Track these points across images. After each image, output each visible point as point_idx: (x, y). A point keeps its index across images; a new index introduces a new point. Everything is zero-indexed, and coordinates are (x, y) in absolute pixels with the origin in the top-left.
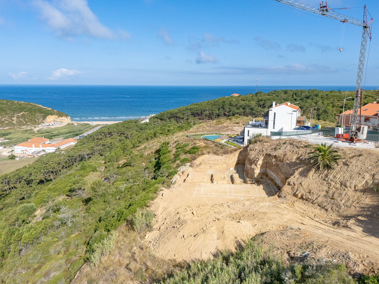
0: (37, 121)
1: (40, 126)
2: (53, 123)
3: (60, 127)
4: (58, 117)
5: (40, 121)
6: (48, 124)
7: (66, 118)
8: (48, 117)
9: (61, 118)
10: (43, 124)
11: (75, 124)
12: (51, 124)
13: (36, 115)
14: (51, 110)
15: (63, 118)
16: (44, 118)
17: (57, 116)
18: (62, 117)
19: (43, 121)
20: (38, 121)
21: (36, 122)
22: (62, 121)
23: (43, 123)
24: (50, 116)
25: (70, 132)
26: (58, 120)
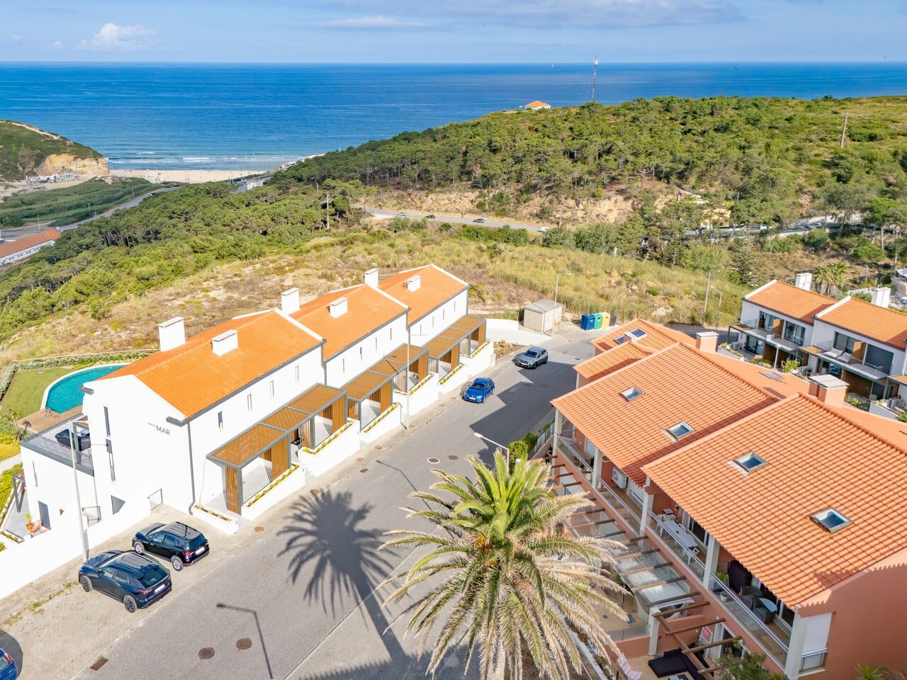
0: (21, 169)
1: (23, 182)
2: (57, 175)
3: (63, 189)
4: (75, 159)
5: (27, 170)
6: (46, 178)
7: (94, 163)
8: (47, 161)
9: (80, 162)
10: (33, 179)
11: (106, 181)
12: (52, 178)
13: (20, 153)
14: (58, 141)
15: (86, 162)
16: (40, 160)
17: (71, 158)
18: (83, 159)
19: (35, 170)
20: (24, 168)
21: (17, 172)
22: (84, 169)
23: (35, 174)
24: (53, 157)
25: (78, 206)
26: (73, 168)
